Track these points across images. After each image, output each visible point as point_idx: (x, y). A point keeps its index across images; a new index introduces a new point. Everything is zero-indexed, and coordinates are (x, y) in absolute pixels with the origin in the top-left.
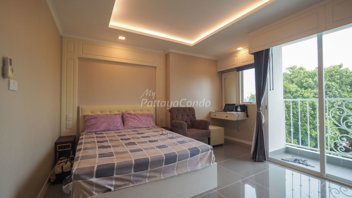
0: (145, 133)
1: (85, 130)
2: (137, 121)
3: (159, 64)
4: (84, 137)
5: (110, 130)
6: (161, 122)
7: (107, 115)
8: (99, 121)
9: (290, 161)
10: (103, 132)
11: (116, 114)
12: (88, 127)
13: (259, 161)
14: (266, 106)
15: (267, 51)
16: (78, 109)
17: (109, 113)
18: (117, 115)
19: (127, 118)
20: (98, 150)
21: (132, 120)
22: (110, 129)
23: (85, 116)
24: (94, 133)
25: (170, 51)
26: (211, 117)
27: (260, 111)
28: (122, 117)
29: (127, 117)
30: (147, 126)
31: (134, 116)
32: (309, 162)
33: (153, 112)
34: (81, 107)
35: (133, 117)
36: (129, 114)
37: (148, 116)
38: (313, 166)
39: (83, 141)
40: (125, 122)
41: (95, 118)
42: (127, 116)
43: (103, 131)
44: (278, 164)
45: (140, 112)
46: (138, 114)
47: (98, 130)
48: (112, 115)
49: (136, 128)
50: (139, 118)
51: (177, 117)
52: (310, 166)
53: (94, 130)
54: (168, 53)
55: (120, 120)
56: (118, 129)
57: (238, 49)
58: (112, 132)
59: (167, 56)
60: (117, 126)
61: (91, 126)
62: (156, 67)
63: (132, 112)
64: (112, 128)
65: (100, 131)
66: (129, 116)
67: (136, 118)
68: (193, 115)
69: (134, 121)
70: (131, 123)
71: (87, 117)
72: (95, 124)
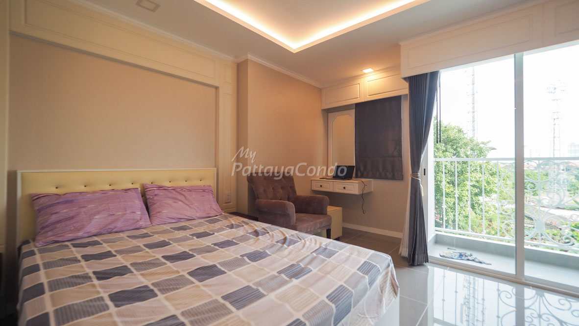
0: (216, 234)
1: (39, 238)
2: (180, 203)
3: (226, 81)
4: (38, 259)
5: (115, 230)
6: (226, 203)
7: (104, 192)
8: (83, 210)
9: (454, 257)
10: (96, 238)
11: (127, 190)
12: (47, 229)
13: (418, 265)
14: (425, 169)
15: (434, 75)
16: (12, 178)
17: (107, 187)
18: (130, 192)
19: (155, 198)
20: (120, 315)
21: (170, 202)
22: (115, 227)
23: (34, 199)
24: (68, 243)
25: (249, 58)
26: (313, 189)
27: (418, 177)
28: (144, 195)
29: (156, 195)
30: (204, 215)
31: (174, 192)
32: (477, 255)
33: (211, 182)
34: (22, 174)
35: (170, 195)
36: (160, 188)
37: (204, 191)
38: (488, 262)
39: (43, 277)
40: (150, 209)
41: (69, 200)
42: (156, 192)
43: (95, 235)
44: (447, 266)
45: (183, 184)
46: (182, 188)
47: (80, 234)
48: (117, 191)
49: (179, 220)
50: (185, 197)
51: (265, 191)
52: (484, 263)
53: (70, 236)
54: (241, 62)
55: (139, 203)
56: (138, 226)
57: (365, 71)
58: (121, 235)
59: (240, 69)
60: (134, 220)
61: (58, 226)
62: (217, 88)
63: (167, 184)
64: (119, 225)
65: (86, 235)
66: (161, 193)
67: (180, 197)
68: (291, 187)
69: (174, 204)
70: (168, 209)
71: (42, 201)
72: (72, 218)
